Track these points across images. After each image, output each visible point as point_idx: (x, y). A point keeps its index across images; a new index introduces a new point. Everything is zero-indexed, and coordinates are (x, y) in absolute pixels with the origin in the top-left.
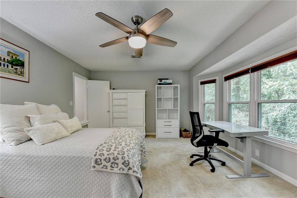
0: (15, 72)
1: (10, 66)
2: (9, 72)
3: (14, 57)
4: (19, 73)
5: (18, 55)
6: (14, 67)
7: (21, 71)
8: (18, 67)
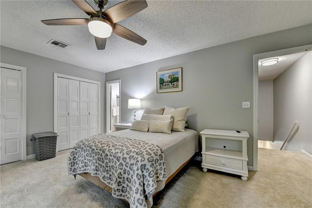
0: (173, 87)
1: (170, 84)
2: (170, 88)
3: (172, 77)
4: (175, 86)
5: (174, 75)
6: (173, 84)
7: (177, 85)
8: (174, 83)
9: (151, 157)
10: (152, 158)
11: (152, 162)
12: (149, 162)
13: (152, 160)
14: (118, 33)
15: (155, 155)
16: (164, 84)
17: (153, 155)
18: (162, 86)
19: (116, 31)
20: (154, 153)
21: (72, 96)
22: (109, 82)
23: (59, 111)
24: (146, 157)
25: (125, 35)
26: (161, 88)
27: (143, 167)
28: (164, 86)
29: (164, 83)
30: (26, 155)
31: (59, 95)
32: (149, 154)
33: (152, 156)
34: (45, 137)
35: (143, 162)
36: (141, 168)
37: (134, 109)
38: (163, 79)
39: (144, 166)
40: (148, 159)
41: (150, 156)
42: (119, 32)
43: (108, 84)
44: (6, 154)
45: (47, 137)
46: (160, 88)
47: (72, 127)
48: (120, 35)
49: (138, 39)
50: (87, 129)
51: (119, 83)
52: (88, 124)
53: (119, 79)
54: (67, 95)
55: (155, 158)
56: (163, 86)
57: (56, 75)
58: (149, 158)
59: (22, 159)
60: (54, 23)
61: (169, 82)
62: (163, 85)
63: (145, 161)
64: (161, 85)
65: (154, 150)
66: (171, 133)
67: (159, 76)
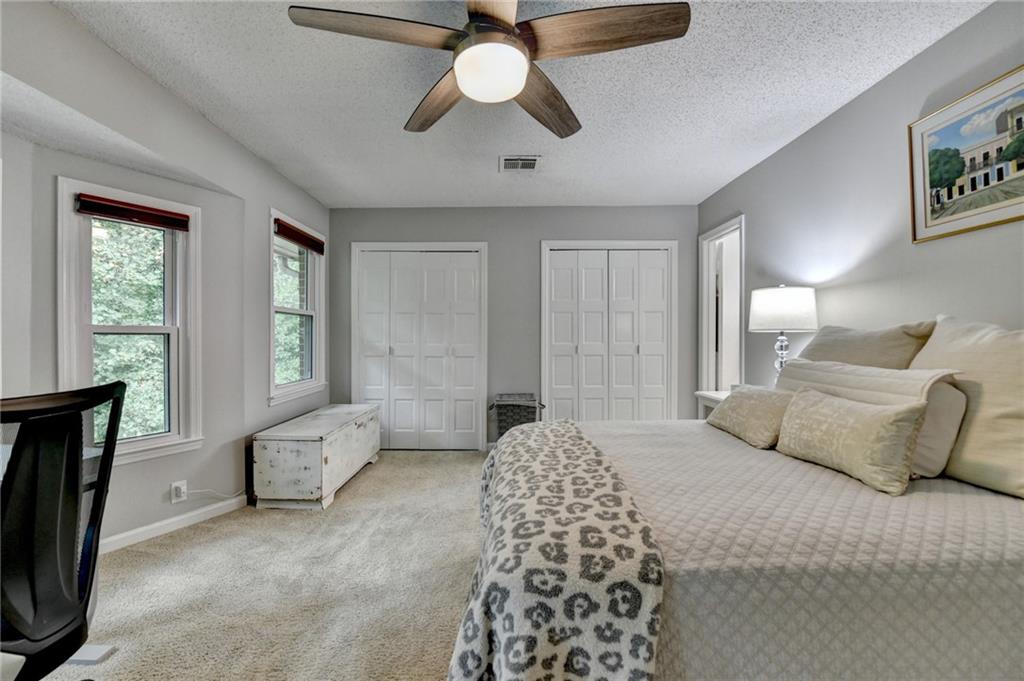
9: (552, 572)
10: (552, 580)
11: (543, 599)
12: (529, 587)
13: (548, 588)
14: (561, 48)
15: (585, 574)
16: (959, 182)
17: (572, 567)
18: (945, 198)
19: (550, 48)
20: (587, 560)
21: (586, 297)
22: (709, 233)
23: (553, 340)
24: (533, 559)
25: (586, 38)
26: (938, 208)
27: (495, 598)
28: (961, 190)
29: (960, 173)
30: (485, 440)
31: (553, 299)
32: (554, 553)
33: (563, 567)
34: (509, 405)
35: (502, 574)
36: (488, 594)
37: (782, 334)
38: (957, 152)
39: (499, 596)
40: (531, 572)
41: (552, 565)
42: (560, 41)
43: (705, 242)
44: (455, 429)
45: (513, 405)
46: (933, 211)
47: (585, 386)
48: (571, 51)
49: (640, 22)
50: (633, 399)
51: (738, 232)
52: (663, 384)
53: (738, 214)
54: (572, 297)
55: (574, 583)
56: (956, 195)
57: (546, 246)
58: (541, 572)
59: (480, 448)
60: (426, 121)
61: (999, 160)
62: (955, 190)
63: (511, 575)
64: (944, 192)
65: (602, 543)
66: (896, 488)
67: (927, 142)
